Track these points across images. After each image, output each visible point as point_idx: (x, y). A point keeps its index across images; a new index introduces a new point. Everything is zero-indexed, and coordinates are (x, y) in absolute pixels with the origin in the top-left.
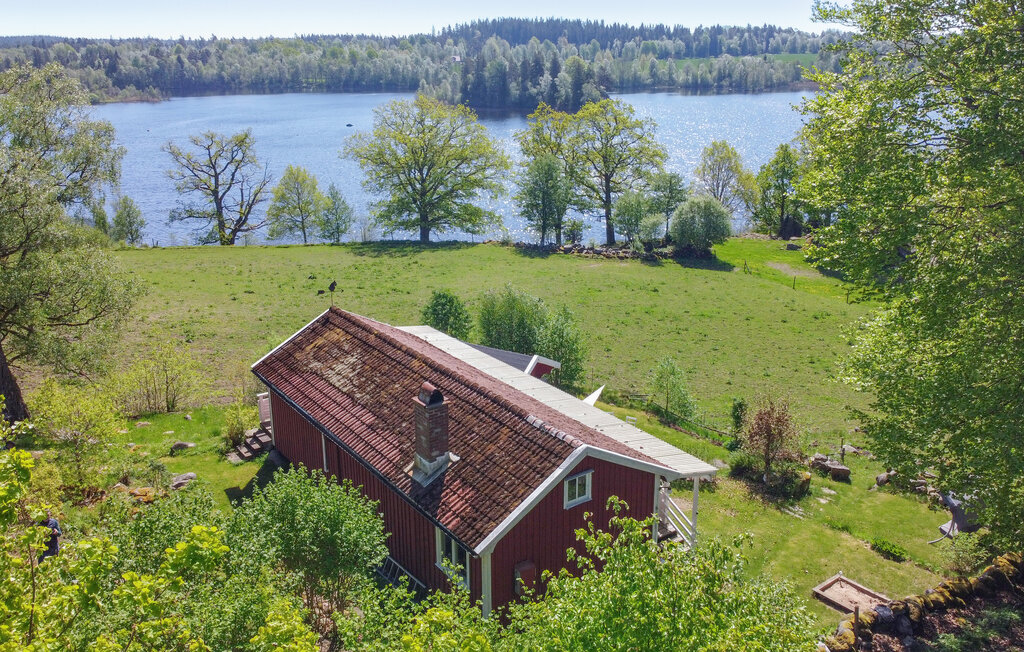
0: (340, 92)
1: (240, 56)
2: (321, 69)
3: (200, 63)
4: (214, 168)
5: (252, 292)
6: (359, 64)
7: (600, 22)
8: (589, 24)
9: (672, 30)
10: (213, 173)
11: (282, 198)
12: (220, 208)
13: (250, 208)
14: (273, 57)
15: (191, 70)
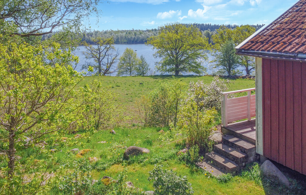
0: (131, 44)
1: (102, 34)
2: (125, 37)
3: (90, 36)
4: (99, 50)
5: (119, 86)
6: (137, 36)
7: (210, 24)
8: (206, 25)
9: (233, 26)
10: (99, 52)
11: (124, 60)
12: (100, 64)
13: (111, 64)
14: (111, 35)
15: (87, 38)
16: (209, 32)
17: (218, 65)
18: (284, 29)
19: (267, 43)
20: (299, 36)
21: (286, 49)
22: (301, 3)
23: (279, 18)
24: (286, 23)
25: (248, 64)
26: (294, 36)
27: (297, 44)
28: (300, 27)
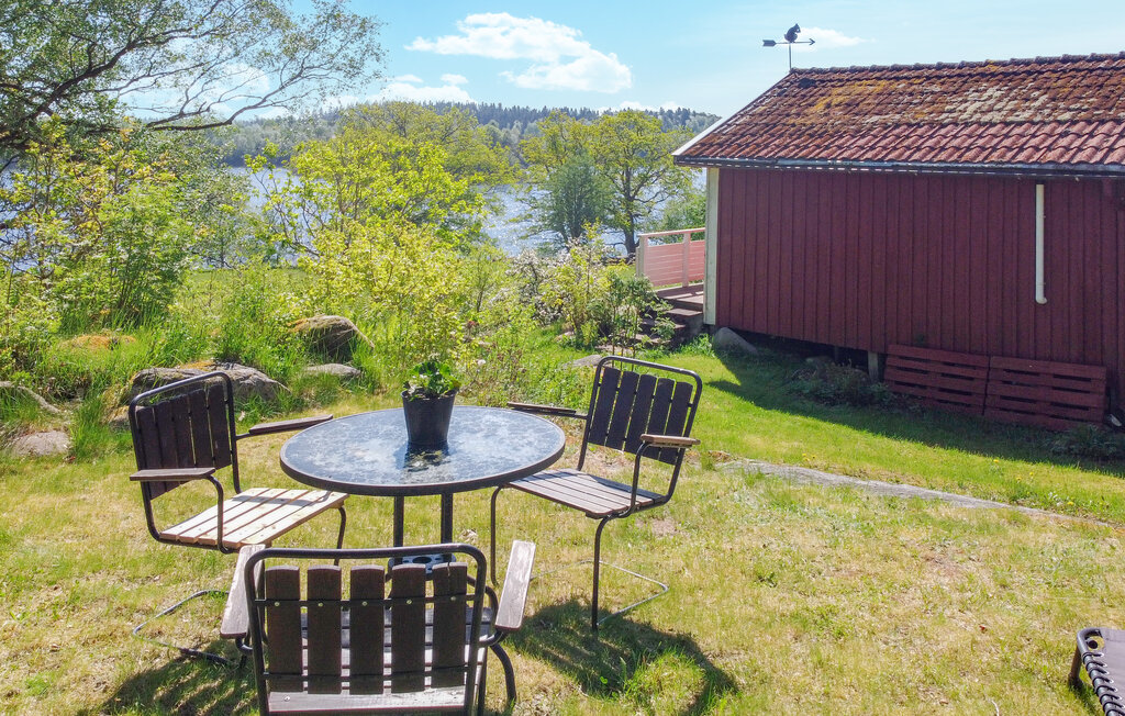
16: (497, 130)
17: (535, 231)
18: (756, 124)
19: (729, 146)
20: (781, 136)
21: (760, 154)
22: (787, 81)
23: (749, 106)
24: (761, 115)
25: (633, 225)
26: (772, 135)
27: (777, 146)
28: (783, 121)
